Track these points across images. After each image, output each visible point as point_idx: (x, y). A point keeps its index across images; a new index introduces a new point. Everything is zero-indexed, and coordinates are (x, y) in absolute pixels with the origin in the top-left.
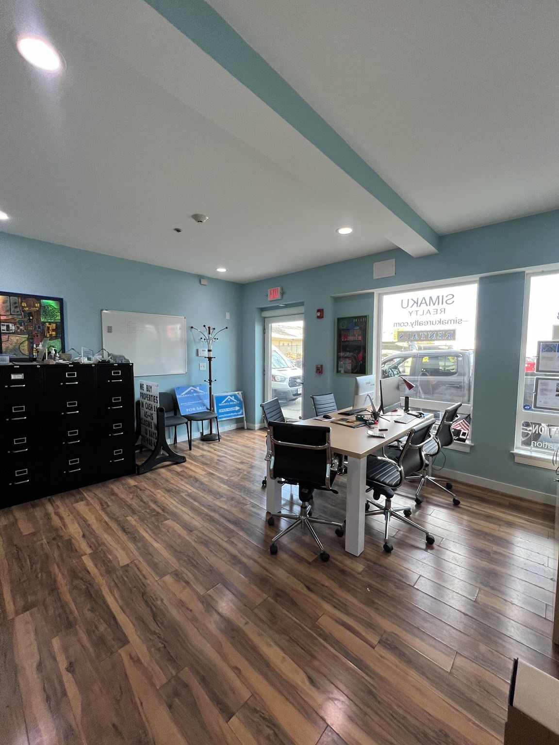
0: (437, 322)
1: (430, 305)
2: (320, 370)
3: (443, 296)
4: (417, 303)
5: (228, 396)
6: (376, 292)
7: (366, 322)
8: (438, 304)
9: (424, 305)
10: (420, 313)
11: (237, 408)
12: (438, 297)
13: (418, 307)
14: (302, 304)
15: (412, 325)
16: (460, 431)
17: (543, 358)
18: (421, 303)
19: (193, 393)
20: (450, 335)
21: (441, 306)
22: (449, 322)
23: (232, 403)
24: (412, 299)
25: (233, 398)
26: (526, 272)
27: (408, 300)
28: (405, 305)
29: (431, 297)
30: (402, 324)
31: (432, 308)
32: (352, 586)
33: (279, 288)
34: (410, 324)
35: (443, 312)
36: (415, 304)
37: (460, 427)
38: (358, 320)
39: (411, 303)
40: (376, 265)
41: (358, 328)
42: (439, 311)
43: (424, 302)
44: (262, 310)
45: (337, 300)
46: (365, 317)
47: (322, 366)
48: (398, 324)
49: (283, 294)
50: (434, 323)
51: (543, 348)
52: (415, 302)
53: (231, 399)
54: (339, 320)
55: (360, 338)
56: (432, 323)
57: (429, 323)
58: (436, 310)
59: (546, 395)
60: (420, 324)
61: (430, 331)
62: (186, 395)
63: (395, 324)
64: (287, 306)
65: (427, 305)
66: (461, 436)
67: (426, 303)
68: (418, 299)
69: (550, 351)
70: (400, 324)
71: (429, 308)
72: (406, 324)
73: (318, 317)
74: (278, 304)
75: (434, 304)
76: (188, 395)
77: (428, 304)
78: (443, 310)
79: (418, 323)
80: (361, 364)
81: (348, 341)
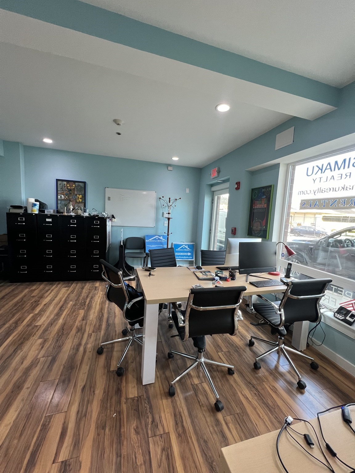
0: (341, 188)
1: (334, 170)
2: (234, 232)
3: (350, 160)
4: (322, 170)
5: (183, 245)
6: (283, 161)
7: (270, 191)
8: (344, 168)
9: (328, 171)
10: (324, 179)
11: (189, 254)
12: (345, 160)
13: (322, 174)
14: (228, 180)
15: (315, 193)
16: (350, 311)
18: (326, 169)
19: (157, 240)
20: (354, 202)
21: (347, 171)
23: (186, 250)
24: (317, 166)
25: (187, 247)
27: (313, 167)
28: (309, 173)
29: (337, 162)
31: (336, 173)
32: (109, 405)
33: (217, 168)
34: (312, 192)
35: (348, 177)
36: (320, 171)
37: (352, 308)
38: (265, 190)
39: (316, 170)
40: (278, 136)
41: (265, 197)
42: (344, 176)
43: (328, 167)
44: (212, 185)
46: (271, 186)
47: (235, 228)
48: (302, 192)
49: (219, 172)
50: (337, 190)
52: (320, 169)
53: (185, 247)
54: (253, 190)
55: (265, 206)
56: (334, 190)
57: (332, 189)
58: (340, 175)
61: (331, 199)
62: (152, 241)
63: (300, 193)
65: (331, 170)
66: (348, 318)
67: (331, 168)
68: (323, 165)
70: (303, 193)
71: (333, 173)
72: (309, 192)
73: (236, 189)
74: (217, 181)
75: (339, 169)
76: (154, 241)
78: (348, 174)
79: (321, 191)
80: (264, 229)
81: (257, 209)
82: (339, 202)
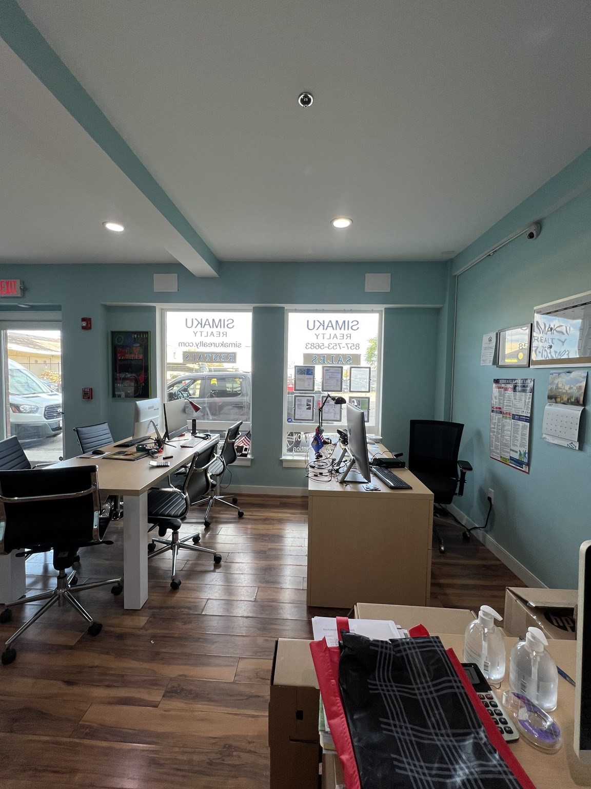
0: (220, 345)
1: (213, 327)
2: (88, 395)
3: (224, 320)
4: (201, 324)
6: (158, 306)
7: (147, 339)
8: (221, 327)
9: (207, 327)
10: (204, 334)
12: (220, 320)
13: (202, 328)
14: (57, 308)
15: (197, 346)
16: (242, 447)
17: (298, 379)
18: (205, 324)
20: (231, 358)
21: (223, 329)
22: (231, 345)
24: (196, 319)
26: (285, 308)
27: (192, 319)
28: (189, 324)
29: (213, 320)
30: (187, 345)
31: (215, 330)
32: (132, 648)
33: (18, 281)
34: (195, 345)
35: (225, 335)
36: (200, 325)
37: (243, 444)
38: (137, 336)
39: (195, 323)
40: (156, 277)
41: (138, 345)
42: (221, 335)
43: (207, 323)
45: (109, 309)
46: (147, 333)
47: (91, 390)
48: (183, 344)
49: (24, 290)
50: (217, 345)
51: (298, 372)
52: (199, 323)
54: (113, 333)
55: (141, 357)
56: (215, 345)
57: (213, 344)
58: (219, 333)
59: (301, 409)
60: (204, 345)
61: (214, 353)
63: (180, 344)
64: (33, 308)
65: (210, 327)
66: (244, 452)
67: (209, 325)
68: (201, 319)
69: (302, 374)
70: (185, 344)
71: (212, 330)
72: (191, 345)
73: (83, 328)
74: (16, 304)
77: (212, 326)
78: (225, 333)
79: (203, 344)
80: (143, 386)
81: (126, 360)
82: (220, 357)
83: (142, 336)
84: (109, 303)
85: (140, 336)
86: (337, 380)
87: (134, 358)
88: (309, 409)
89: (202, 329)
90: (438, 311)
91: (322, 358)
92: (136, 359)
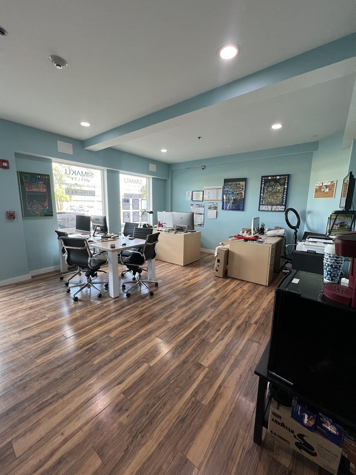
0: (87, 186)
1: (82, 176)
2: (11, 216)
3: (88, 173)
6: (54, 159)
7: (49, 179)
8: (86, 176)
9: (79, 175)
10: (77, 179)
15: (74, 186)
20: (93, 193)
21: (87, 178)
22: (92, 187)
24: (72, 170)
26: (119, 172)
27: (70, 170)
28: (68, 173)
29: (82, 172)
30: (68, 184)
31: (83, 178)
34: (72, 185)
35: (89, 181)
36: (74, 174)
38: (41, 177)
39: (72, 172)
40: (59, 143)
41: (42, 183)
42: (87, 180)
46: (49, 176)
48: (65, 184)
51: (124, 201)
52: (74, 172)
54: (21, 173)
55: (45, 190)
57: (83, 186)
58: (85, 180)
59: (126, 218)
60: (78, 185)
61: (83, 190)
67: (80, 174)
68: (75, 171)
73: (4, 167)
75: (84, 176)
80: (47, 209)
81: (33, 192)
82: (87, 193)
83: (44, 177)
84: (20, 152)
85: (43, 177)
86: (138, 205)
87: (39, 191)
88: (128, 217)
89: (76, 176)
90: (165, 180)
91: (131, 196)
92: (41, 192)
